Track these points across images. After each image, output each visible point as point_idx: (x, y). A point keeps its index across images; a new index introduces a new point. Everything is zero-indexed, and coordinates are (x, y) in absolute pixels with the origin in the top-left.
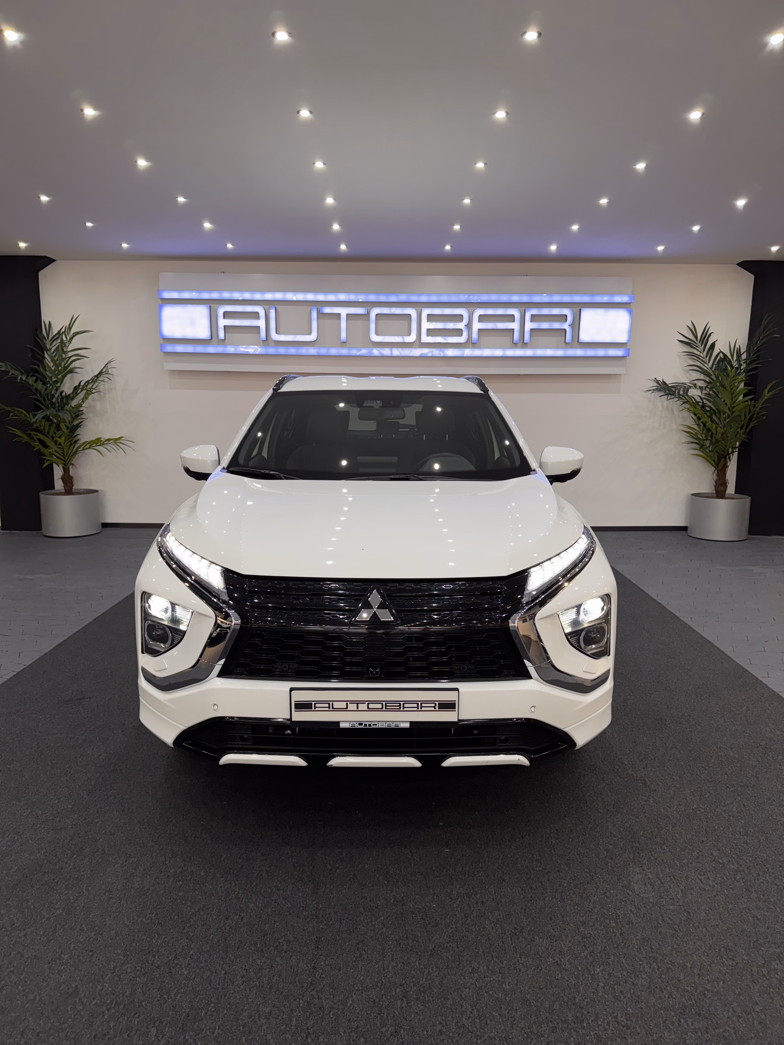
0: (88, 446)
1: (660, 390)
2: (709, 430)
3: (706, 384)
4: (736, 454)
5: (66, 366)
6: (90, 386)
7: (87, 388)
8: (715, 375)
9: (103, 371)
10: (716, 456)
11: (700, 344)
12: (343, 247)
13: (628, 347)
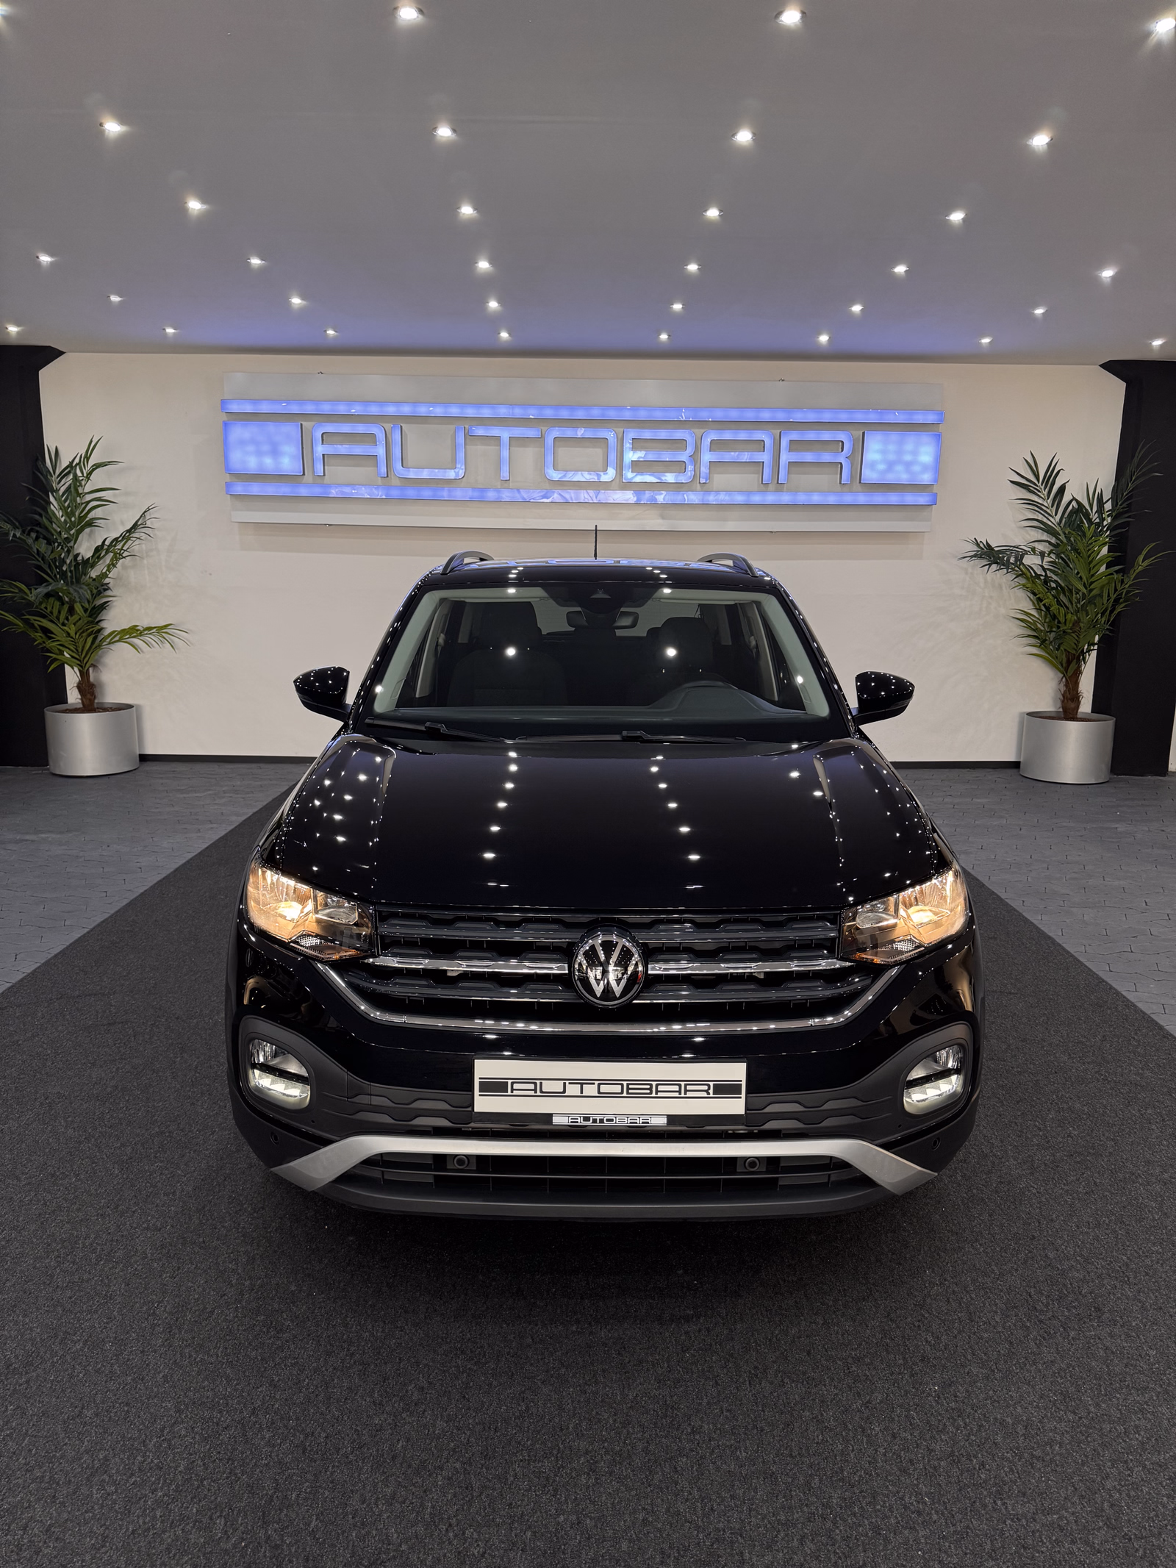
0: (117, 638)
1: (980, 557)
2: (1054, 617)
3: (1052, 548)
4: (1094, 654)
5: (82, 515)
6: (119, 547)
7: (113, 550)
8: (1065, 534)
9: (139, 523)
10: (1064, 655)
11: (1043, 487)
12: (504, 335)
13: (934, 491)
